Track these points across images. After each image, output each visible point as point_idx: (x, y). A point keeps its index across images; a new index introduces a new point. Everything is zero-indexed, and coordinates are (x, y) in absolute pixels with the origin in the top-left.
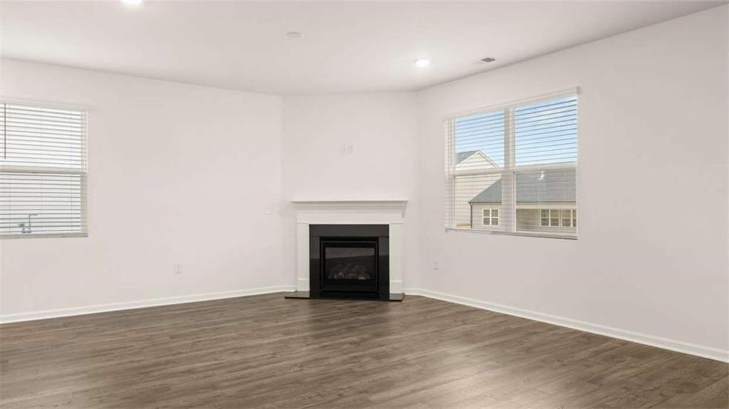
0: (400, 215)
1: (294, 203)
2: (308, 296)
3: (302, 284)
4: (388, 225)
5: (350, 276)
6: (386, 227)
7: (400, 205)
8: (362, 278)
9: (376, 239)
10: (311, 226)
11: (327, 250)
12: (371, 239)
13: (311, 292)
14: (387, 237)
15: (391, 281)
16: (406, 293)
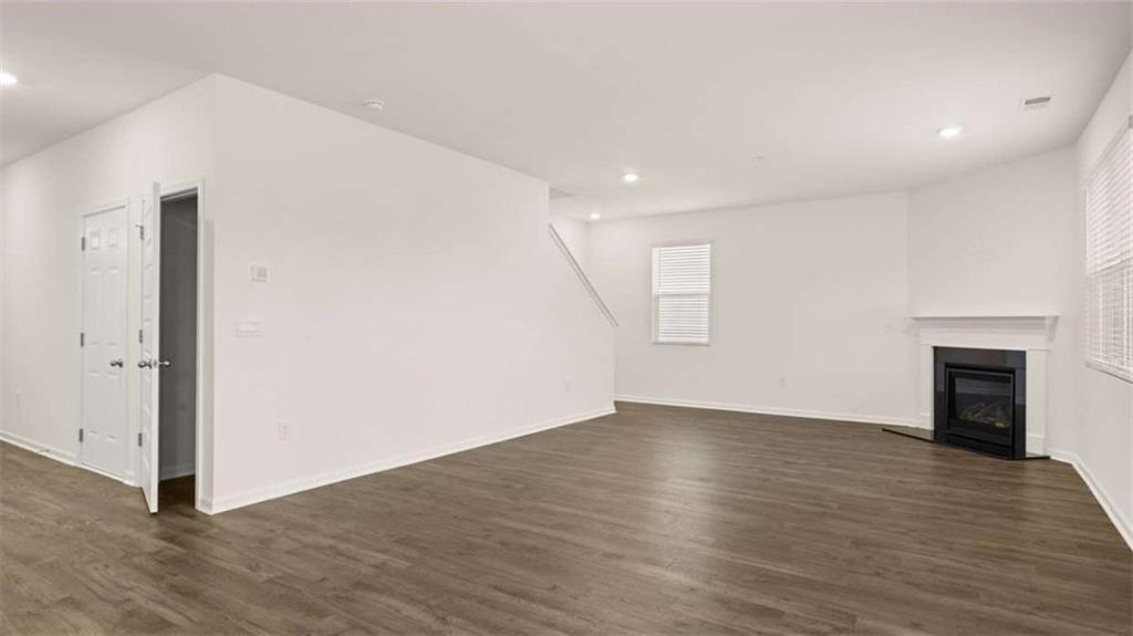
0: (1042, 339)
1: (918, 319)
4: (1024, 353)
5: (987, 420)
8: (999, 425)
9: (1013, 371)
10: (936, 349)
11: (957, 381)
12: (1004, 372)
13: (936, 432)
14: (1024, 369)
15: (1029, 435)
16: (1053, 458)
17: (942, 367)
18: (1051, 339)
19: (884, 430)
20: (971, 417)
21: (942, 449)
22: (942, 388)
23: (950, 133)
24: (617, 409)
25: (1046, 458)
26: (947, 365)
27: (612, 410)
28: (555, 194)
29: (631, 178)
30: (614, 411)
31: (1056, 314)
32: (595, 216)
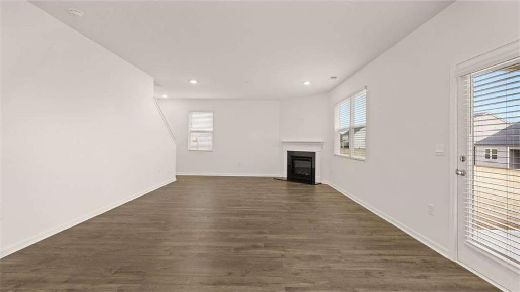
0: (320, 148)
1: (283, 142)
2: (286, 179)
3: (284, 175)
4: (315, 153)
5: (303, 173)
6: (314, 153)
7: (318, 144)
8: (307, 174)
9: (311, 158)
10: (288, 152)
11: (295, 162)
12: (309, 158)
13: (288, 178)
14: (315, 157)
15: (316, 177)
16: (323, 183)
17: (290, 157)
18: (322, 148)
19: (274, 179)
20: (298, 173)
21: (290, 183)
22: (290, 164)
23: (307, 83)
24: (177, 179)
25: (321, 183)
26: (292, 157)
27: (175, 179)
28: (156, 84)
29: (194, 82)
30: (176, 180)
31: (323, 141)
32: (165, 96)
